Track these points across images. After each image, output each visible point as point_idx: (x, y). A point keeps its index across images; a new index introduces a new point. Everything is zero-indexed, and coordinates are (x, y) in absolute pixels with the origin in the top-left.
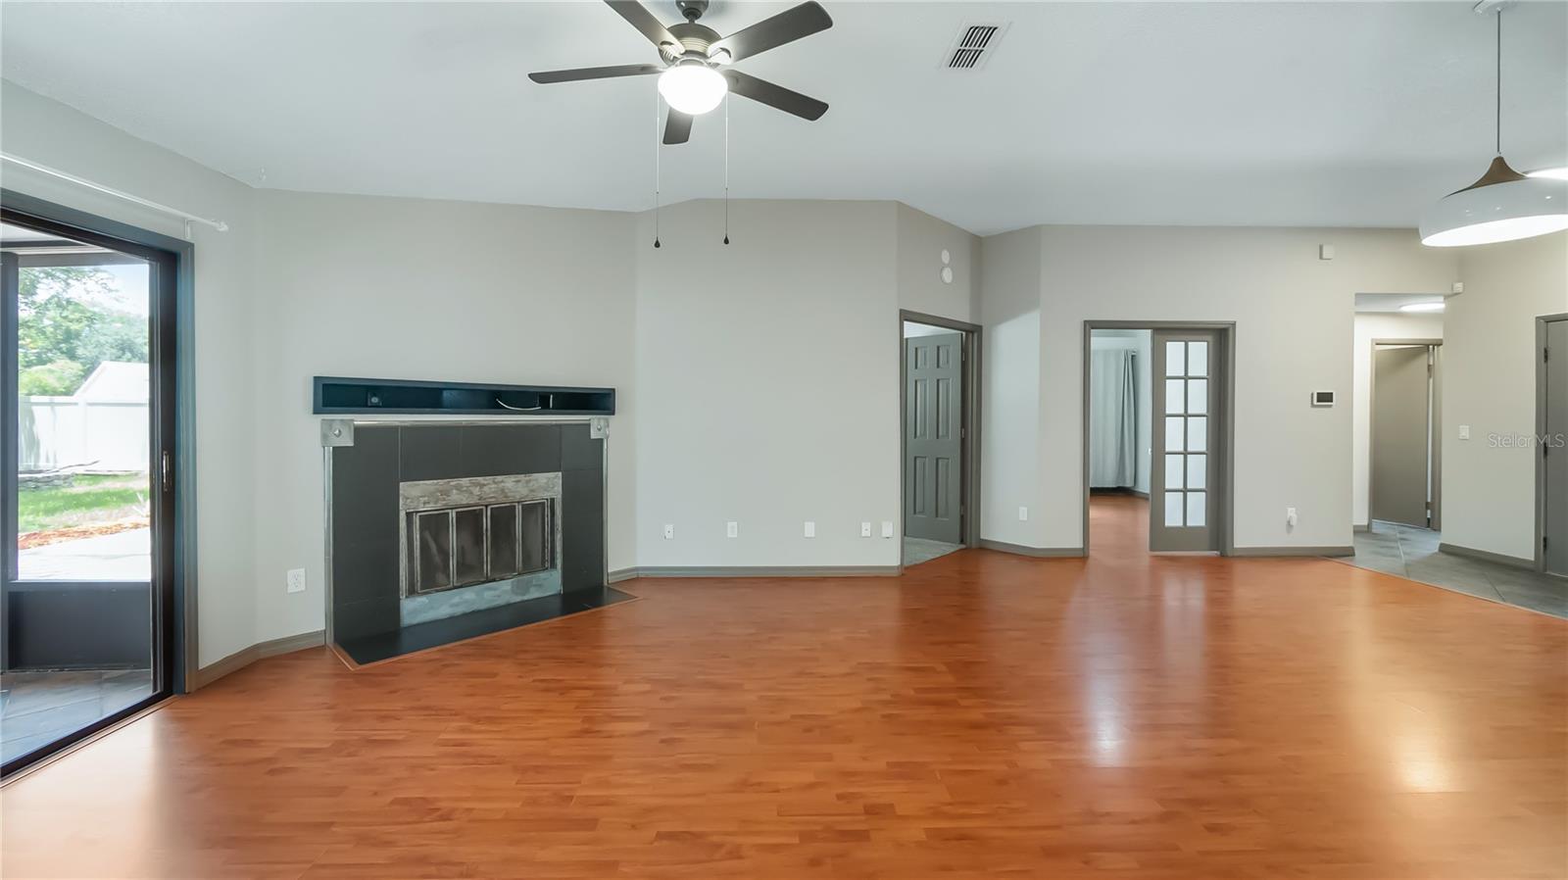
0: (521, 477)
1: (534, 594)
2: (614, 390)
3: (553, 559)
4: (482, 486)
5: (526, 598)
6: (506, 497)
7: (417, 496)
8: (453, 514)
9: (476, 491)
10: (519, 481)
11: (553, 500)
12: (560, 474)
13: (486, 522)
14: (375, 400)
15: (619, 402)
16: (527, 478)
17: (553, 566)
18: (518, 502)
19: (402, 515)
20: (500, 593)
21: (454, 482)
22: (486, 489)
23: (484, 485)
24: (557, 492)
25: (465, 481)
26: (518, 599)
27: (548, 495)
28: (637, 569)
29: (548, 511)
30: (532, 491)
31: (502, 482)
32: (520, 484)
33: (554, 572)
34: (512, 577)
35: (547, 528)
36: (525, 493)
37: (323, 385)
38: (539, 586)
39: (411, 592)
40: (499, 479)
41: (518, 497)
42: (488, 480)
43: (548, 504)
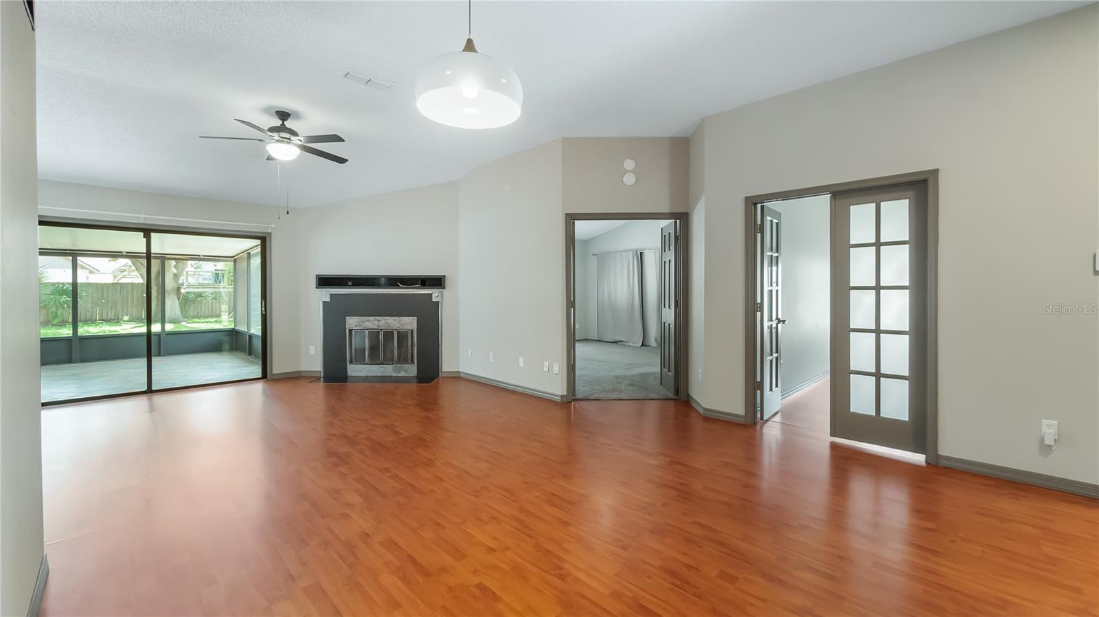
0: (396, 318)
1: (402, 374)
2: (444, 276)
3: (412, 359)
4: (378, 320)
5: (400, 375)
6: (389, 327)
7: (352, 322)
8: (367, 332)
9: (376, 323)
10: (395, 320)
11: (412, 330)
12: (416, 318)
13: (381, 337)
14: (350, 283)
15: (447, 283)
16: (399, 319)
17: (413, 362)
18: (395, 330)
19: (347, 330)
20: (388, 370)
21: (367, 318)
22: (380, 322)
23: (380, 320)
24: (414, 326)
25: (371, 318)
26: (396, 375)
27: (409, 327)
28: (459, 372)
29: (409, 335)
30: (402, 325)
31: (387, 320)
32: (397, 321)
33: (413, 365)
34: (393, 364)
35: (409, 344)
36: (398, 326)
37: (320, 278)
38: (406, 371)
39: (351, 362)
40: (386, 318)
41: (395, 328)
42: (381, 318)
43: (410, 332)
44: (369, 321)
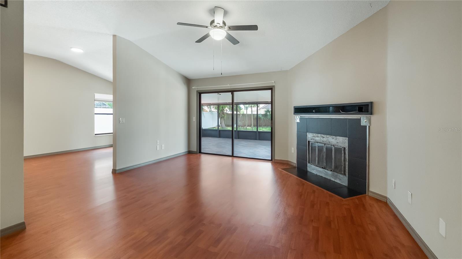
1: (338, 181)
3: (345, 171)
4: (323, 137)
5: (336, 181)
6: (330, 143)
7: (310, 136)
8: (317, 144)
9: (322, 139)
10: (333, 138)
11: (345, 148)
12: (347, 138)
13: (325, 150)
14: (314, 111)
15: (375, 108)
16: (336, 138)
17: (345, 174)
18: (333, 146)
19: (307, 141)
20: (328, 174)
21: (317, 135)
22: (324, 139)
23: (324, 137)
24: (346, 145)
25: (319, 135)
26: (333, 180)
27: (343, 145)
29: (343, 152)
30: (338, 143)
31: (328, 137)
32: (334, 140)
33: (345, 177)
34: (331, 171)
35: (343, 158)
36: (335, 143)
37: (295, 108)
38: (340, 180)
39: (309, 162)
40: (328, 136)
41: (333, 143)
42: (325, 136)
43: (343, 149)
44: (318, 137)
